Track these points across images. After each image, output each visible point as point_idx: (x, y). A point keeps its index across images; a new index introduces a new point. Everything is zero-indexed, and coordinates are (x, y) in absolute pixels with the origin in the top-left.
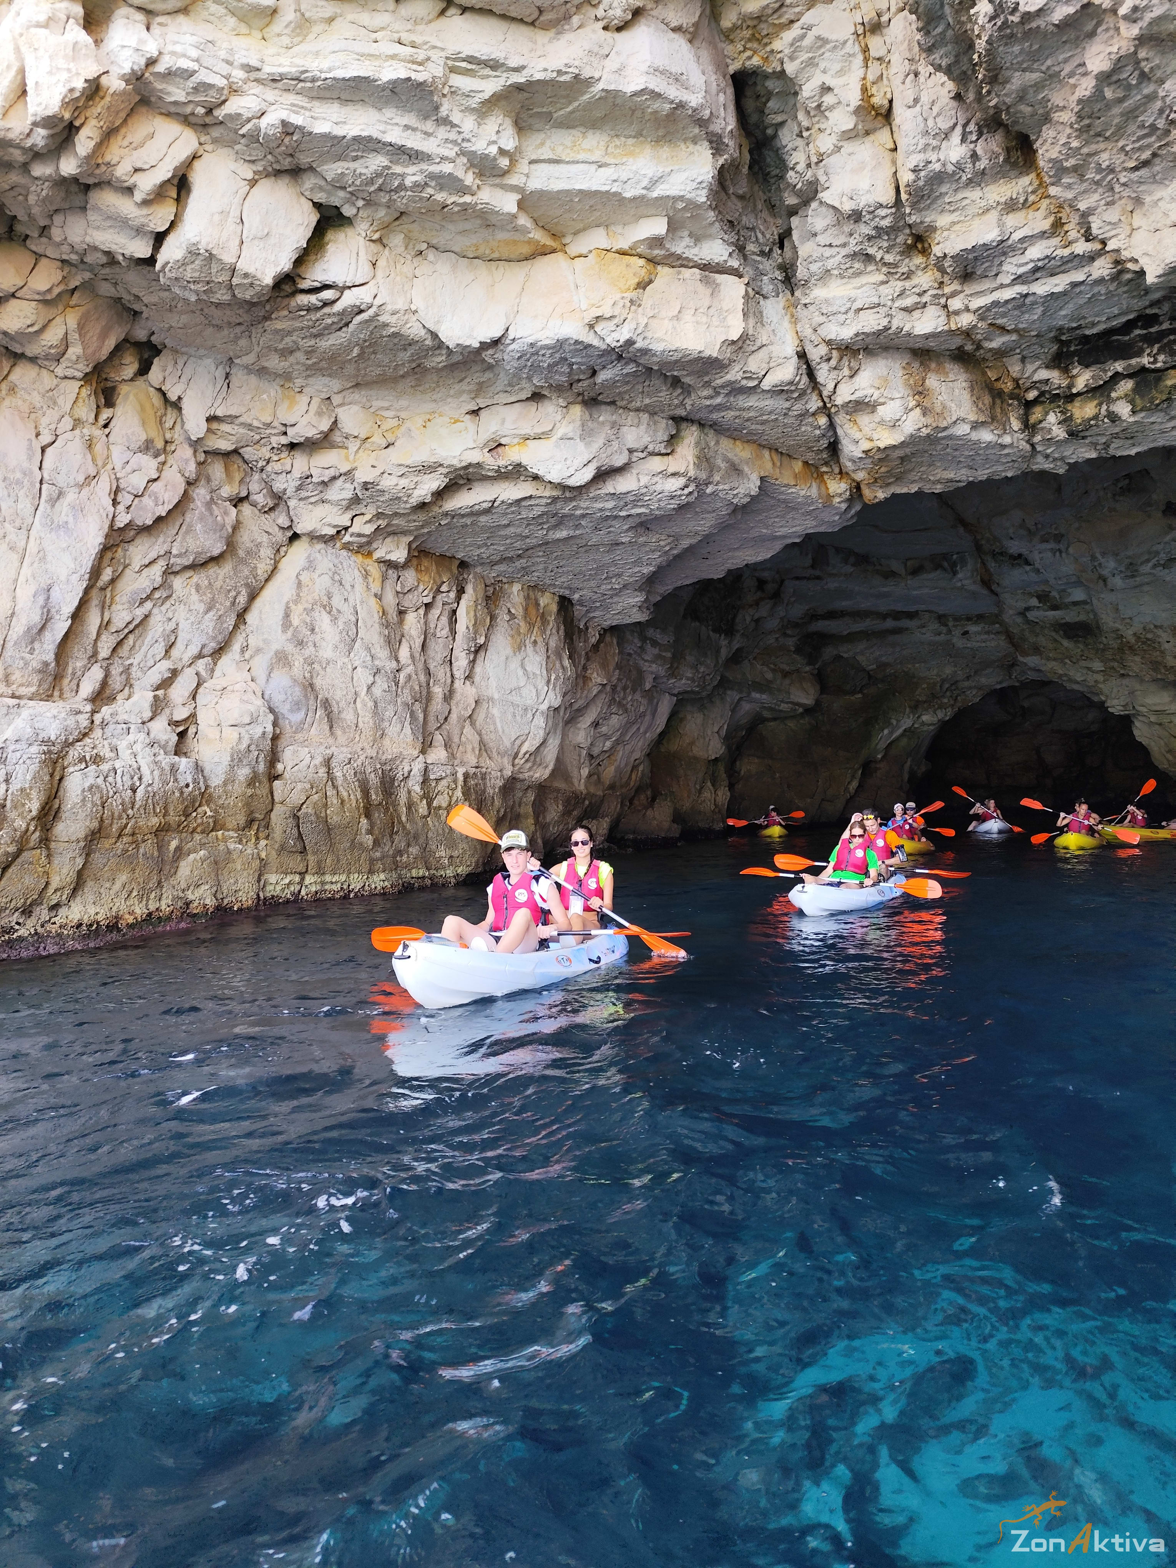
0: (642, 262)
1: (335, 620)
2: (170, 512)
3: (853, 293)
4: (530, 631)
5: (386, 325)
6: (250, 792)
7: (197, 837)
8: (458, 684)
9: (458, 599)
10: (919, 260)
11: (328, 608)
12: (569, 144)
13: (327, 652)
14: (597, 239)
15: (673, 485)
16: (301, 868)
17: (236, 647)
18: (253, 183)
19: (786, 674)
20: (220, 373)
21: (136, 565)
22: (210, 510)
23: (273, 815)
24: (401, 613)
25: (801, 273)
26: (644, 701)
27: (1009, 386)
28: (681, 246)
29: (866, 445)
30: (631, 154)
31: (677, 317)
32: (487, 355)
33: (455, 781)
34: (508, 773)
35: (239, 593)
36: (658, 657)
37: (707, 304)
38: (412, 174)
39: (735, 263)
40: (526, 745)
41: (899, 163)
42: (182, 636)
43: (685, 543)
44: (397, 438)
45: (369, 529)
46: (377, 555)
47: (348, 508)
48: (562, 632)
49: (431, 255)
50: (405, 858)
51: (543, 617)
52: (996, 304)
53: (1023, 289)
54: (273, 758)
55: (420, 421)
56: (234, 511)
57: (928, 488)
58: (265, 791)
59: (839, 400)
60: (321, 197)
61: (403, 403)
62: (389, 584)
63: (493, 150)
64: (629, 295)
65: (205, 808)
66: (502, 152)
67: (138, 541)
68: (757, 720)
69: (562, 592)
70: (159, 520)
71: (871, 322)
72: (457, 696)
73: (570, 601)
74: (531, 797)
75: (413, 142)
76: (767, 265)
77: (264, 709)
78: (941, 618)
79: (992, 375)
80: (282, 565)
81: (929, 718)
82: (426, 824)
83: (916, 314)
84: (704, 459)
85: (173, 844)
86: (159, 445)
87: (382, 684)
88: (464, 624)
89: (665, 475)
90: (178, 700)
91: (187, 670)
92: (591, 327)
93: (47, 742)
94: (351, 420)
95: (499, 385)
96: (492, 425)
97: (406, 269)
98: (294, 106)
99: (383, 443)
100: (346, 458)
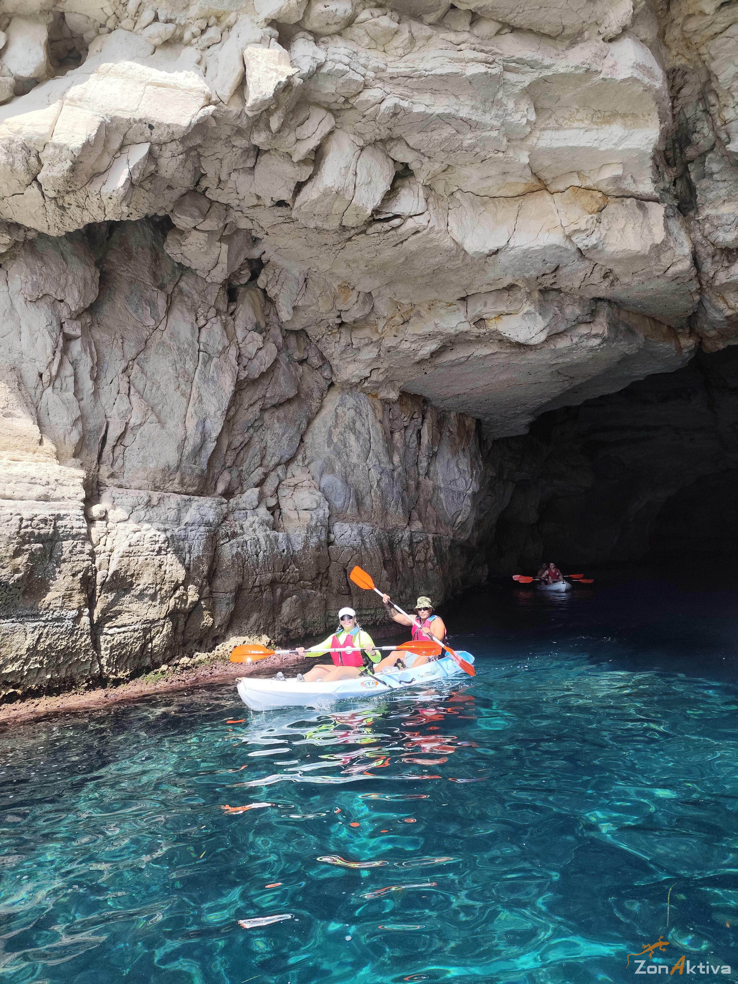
0: (600, 195)
1: (357, 439)
2: (268, 370)
4: (461, 442)
5: (432, 240)
6: (318, 554)
7: (291, 586)
8: (421, 478)
9: (422, 423)
11: (353, 430)
12: (567, 116)
13: (354, 460)
14: (573, 179)
15: (593, 343)
17: (300, 457)
18: (362, 149)
19: (574, 468)
20: (302, 279)
21: (246, 404)
22: (288, 368)
23: (331, 569)
24: (392, 433)
26: (502, 487)
28: (625, 184)
30: (608, 121)
31: (623, 229)
32: (489, 259)
33: (428, 543)
34: (451, 537)
35: (301, 422)
37: (641, 221)
38: (469, 139)
39: (657, 195)
40: (460, 517)
42: (270, 451)
43: (579, 382)
44: (411, 317)
45: (381, 378)
46: (380, 396)
47: (370, 365)
48: (477, 443)
49: (458, 196)
54: (329, 530)
55: (426, 306)
56: (300, 370)
58: (325, 554)
59: (717, 282)
60: (400, 157)
61: (417, 293)
62: (386, 413)
63: (524, 121)
64: (595, 216)
65: (293, 566)
66: (528, 122)
67: (247, 389)
69: (479, 417)
70: (263, 375)
72: (423, 486)
73: (482, 422)
75: (475, 116)
76: (668, 196)
77: (322, 498)
78: (677, 430)
80: (325, 403)
81: (662, 496)
82: (412, 573)
84: (613, 325)
85: (279, 591)
86: (263, 325)
87: (386, 480)
88: (426, 439)
89: (589, 336)
90: (269, 493)
91: (273, 474)
92: (568, 237)
93: (208, 524)
94: (383, 307)
95: (486, 280)
96: (476, 308)
97: (444, 204)
98: (402, 96)
99: (401, 320)
100: (377, 331)
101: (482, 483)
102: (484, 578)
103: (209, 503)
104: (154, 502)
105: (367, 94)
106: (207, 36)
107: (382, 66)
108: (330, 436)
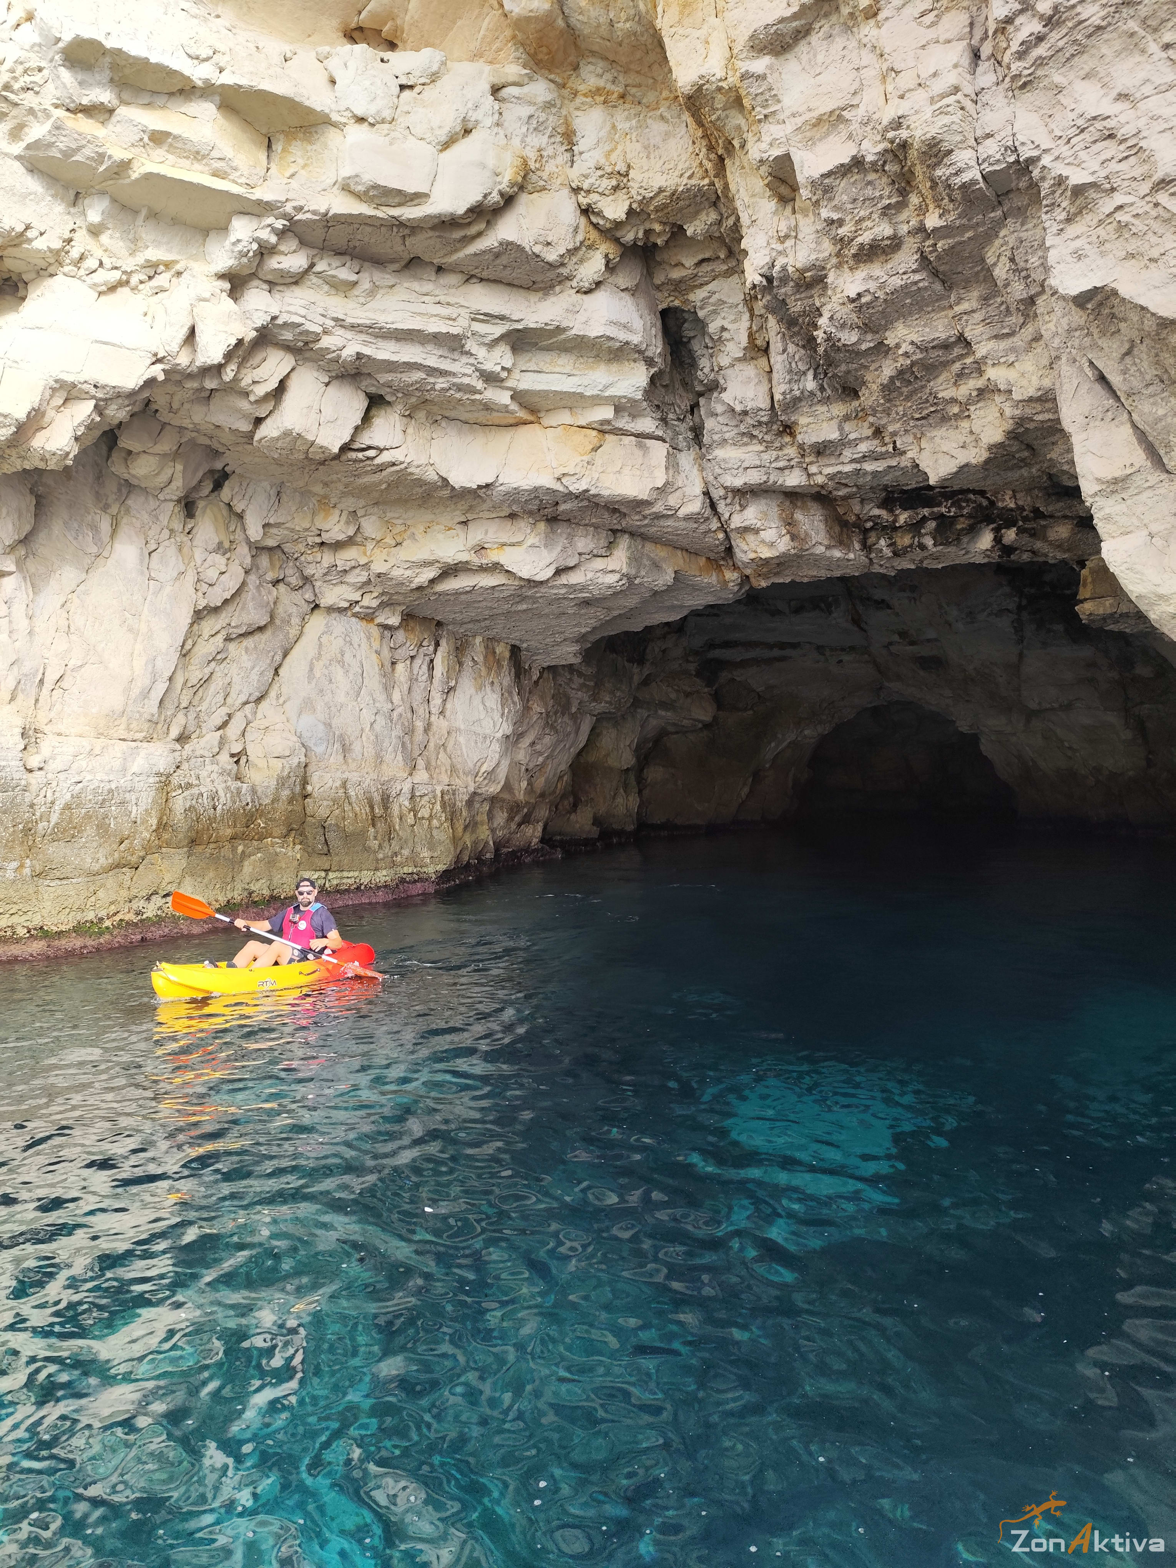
0: (594, 433)
1: (346, 672)
2: (233, 596)
3: (743, 457)
4: (489, 674)
5: (411, 474)
6: (289, 808)
7: (255, 843)
8: (433, 718)
9: (435, 651)
10: (787, 439)
11: (341, 662)
12: (549, 361)
13: (341, 698)
14: (565, 417)
15: (611, 579)
16: (327, 867)
17: (273, 694)
18: (327, 385)
19: (688, 695)
20: (273, 492)
21: (206, 635)
22: (259, 591)
23: (306, 826)
24: (393, 663)
25: (706, 440)
26: (570, 723)
27: (853, 518)
28: (622, 423)
29: (752, 555)
30: (592, 368)
31: (620, 472)
32: (481, 492)
33: (435, 797)
34: (471, 789)
35: (275, 653)
36: (583, 685)
37: (640, 462)
38: (441, 383)
39: (660, 433)
40: (485, 765)
41: (774, 382)
42: (235, 688)
43: (616, 613)
44: (404, 539)
45: (375, 603)
46: (379, 620)
47: (361, 588)
48: (512, 673)
49: (444, 424)
50: (399, 859)
51: (498, 662)
52: (839, 472)
53: (858, 466)
54: (305, 782)
55: (422, 529)
56: (275, 592)
57: (798, 580)
58: (299, 808)
59: (733, 526)
60: (372, 390)
61: (410, 514)
62: (385, 641)
63: (499, 368)
64: (586, 458)
65: (259, 821)
66: (503, 368)
67: (209, 619)
68: (662, 734)
69: (514, 642)
70: (226, 602)
71: (754, 477)
72: (434, 728)
73: (519, 648)
74: (486, 807)
75: (445, 365)
76: (682, 427)
77: (298, 745)
78: (820, 649)
79: (841, 511)
80: (306, 630)
81: (811, 733)
82: (412, 831)
83: (787, 472)
84: (635, 560)
85: (240, 848)
86: (227, 545)
87: (381, 721)
88: (439, 671)
89: (605, 572)
90: (234, 738)
91: (239, 714)
92: (559, 479)
93: (159, 774)
94: (371, 526)
95: (485, 506)
96: (477, 534)
97: (427, 434)
98: (365, 343)
99: (393, 543)
100: (365, 554)
101: (519, 723)
102: (535, 841)
103: (160, 751)
104: (98, 751)
105: (326, 342)
106: (154, 283)
107: (341, 317)
108: (311, 670)
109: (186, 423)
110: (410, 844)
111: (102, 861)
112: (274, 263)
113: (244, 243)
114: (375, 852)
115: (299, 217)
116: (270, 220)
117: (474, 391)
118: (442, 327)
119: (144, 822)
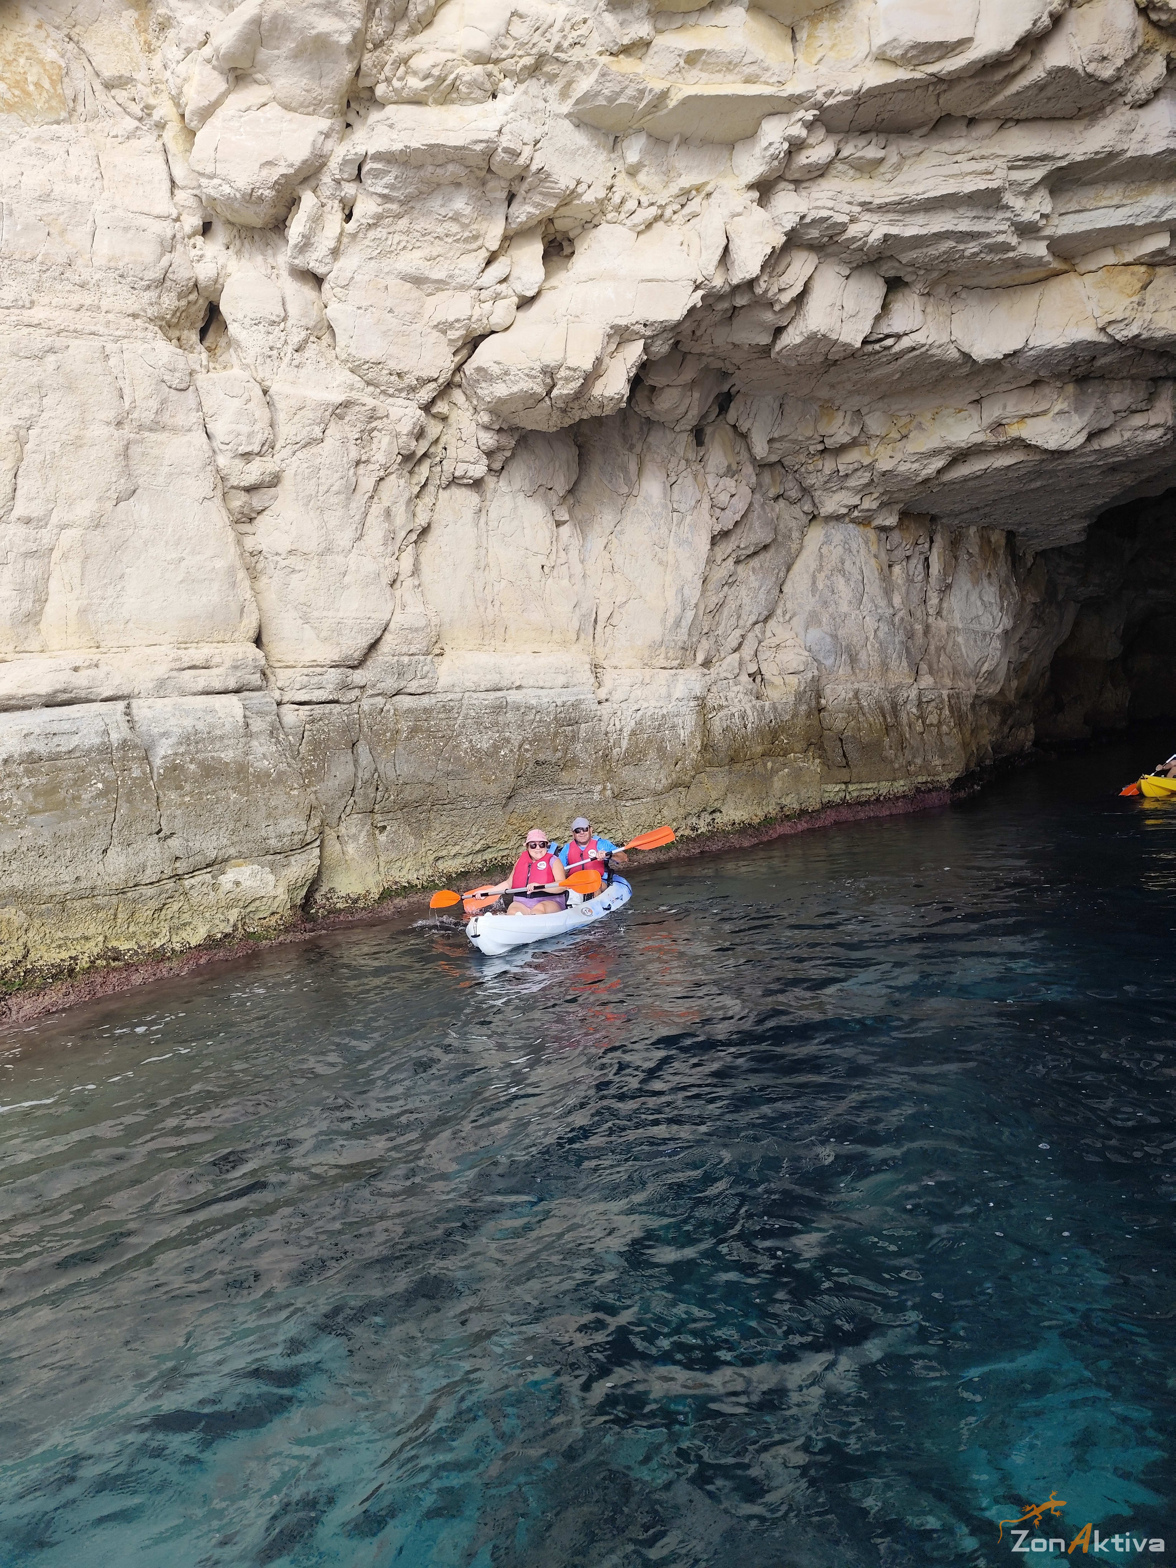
0: (1143, 268)
1: (848, 580)
2: (742, 517)
4: (985, 566)
5: (933, 356)
6: (808, 722)
7: (781, 759)
8: (931, 620)
9: (930, 549)
11: (842, 571)
12: (1093, 196)
13: (845, 608)
14: (1108, 257)
15: (1154, 435)
16: (846, 779)
17: (779, 611)
18: (847, 277)
20: (776, 406)
21: (720, 559)
22: (764, 509)
23: (823, 739)
24: (890, 566)
26: (1056, 612)
30: (1145, 193)
32: (1005, 362)
33: (942, 702)
34: (974, 692)
35: (780, 569)
38: (972, 248)
40: (986, 665)
42: (747, 608)
43: (1146, 475)
44: (910, 431)
45: (874, 505)
46: (875, 523)
47: (861, 491)
48: (1010, 563)
49: (964, 295)
50: (913, 768)
51: (995, 552)
54: (819, 697)
55: (929, 415)
56: (776, 508)
58: (816, 723)
60: (892, 273)
61: (919, 402)
62: (882, 543)
63: (1037, 216)
64: (1135, 298)
65: (782, 736)
66: (1043, 216)
67: (722, 543)
69: (1010, 528)
70: (737, 523)
72: (933, 630)
73: (1016, 534)
74: (986, 710)
75: (977, 227)
77: (810, 659)
80: (805, 543)
82: (922, 739)
85: (769, 764)
86: (734, 467)
87: (884, 628)
88: (935, 568)
89: (1146, 427)
90: (748, 658)
91: (751, 634)
92: (1103, 329)
93: (696, 698)
94: (875, 424)
95: (1005, 378)
96: (993, 411)
97: (945, 309)
98: (892, 222)
99: (898, 436)
100: (868, 453)
101: (1017, 617)
102: (1028, 744)
103: (693, 677)
104: (647, 681)
105: (854, 230)
106: (687, 210)
107: (868, 200)
108: (814, 583)
109: (707, 349)
110: (921, 752)
111: (664, 781)
112: (803, 159)
113: (776, 145)
114: (892, 762)
115: (831, 101)
116: (801, 114)
117: (1006, 247)
118: (982, 184)
119: (691, 743)
